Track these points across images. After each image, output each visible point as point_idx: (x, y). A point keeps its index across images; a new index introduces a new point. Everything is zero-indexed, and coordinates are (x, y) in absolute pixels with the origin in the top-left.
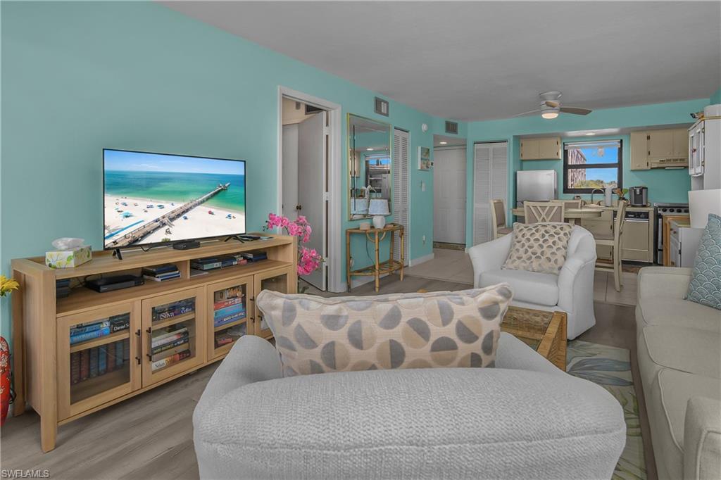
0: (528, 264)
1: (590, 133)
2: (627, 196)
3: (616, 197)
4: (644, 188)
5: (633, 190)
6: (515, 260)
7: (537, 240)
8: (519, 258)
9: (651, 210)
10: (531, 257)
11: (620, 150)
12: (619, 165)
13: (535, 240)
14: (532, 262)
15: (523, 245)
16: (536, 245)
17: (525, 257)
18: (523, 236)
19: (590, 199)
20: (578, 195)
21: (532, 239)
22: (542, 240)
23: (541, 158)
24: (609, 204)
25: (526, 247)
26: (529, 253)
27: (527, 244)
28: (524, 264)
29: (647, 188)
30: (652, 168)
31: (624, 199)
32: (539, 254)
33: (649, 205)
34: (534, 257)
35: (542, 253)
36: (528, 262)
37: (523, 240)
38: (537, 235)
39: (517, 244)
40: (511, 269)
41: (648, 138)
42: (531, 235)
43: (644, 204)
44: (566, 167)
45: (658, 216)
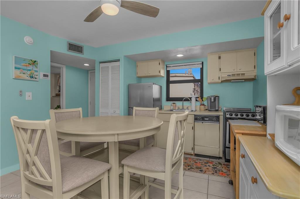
2: (205, 103)
3: (198, 104)
4: (216, 97)
5: (209, 98)
9: (221, 114)
12: (202, 81)
19: (182, 105)
20: (174, 102)
24: (194, 109)
29: (219, 97)
30: (222, 81)
31: (203, 105)
33: (220, 110)
41: (220, 58)
43: (217, 109)
44: (168, 82)
45: (226, 119)
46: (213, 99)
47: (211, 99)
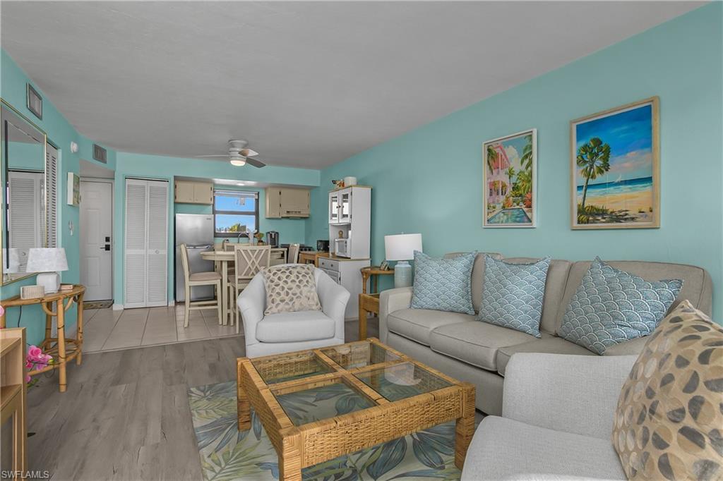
0: (291, 306)
1: (241, 184)
4: (277, 233)
5: (269, 234)
6: (278, 304)
7: (293, 281)
8: (282, 301)
10: (293, 298)
11: (257, 201)
12: (257, 213)
13: (291, 281)
14: (294, 303)
15: (283, 288)
16: (294, 286)
17: (287, 299)
18: (279, 279)
19: (237, 242)
21: (289, 281)
22: (297, 281)
23: (196, 202)
25: (286, 289)
26: (290, 295)
27: (286, 287)
28: (287, 307)
29: (279, 233)
30: (282, 217)
32: (299, 294)
33: (279, 246)
34: (295, 297)
35: (301, 293)
36: (291, 303)
37: (281, 283)
38: (293, 277)
39: (276, 287)
40: (274, 313)
41: (280, 193)
42: (287, 277)
43: (276, 246)
44: (214, 212)
46: (273, 234)
47: (271, 235)
